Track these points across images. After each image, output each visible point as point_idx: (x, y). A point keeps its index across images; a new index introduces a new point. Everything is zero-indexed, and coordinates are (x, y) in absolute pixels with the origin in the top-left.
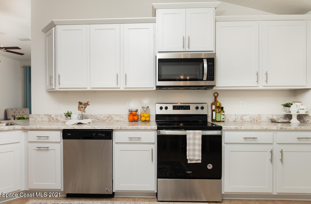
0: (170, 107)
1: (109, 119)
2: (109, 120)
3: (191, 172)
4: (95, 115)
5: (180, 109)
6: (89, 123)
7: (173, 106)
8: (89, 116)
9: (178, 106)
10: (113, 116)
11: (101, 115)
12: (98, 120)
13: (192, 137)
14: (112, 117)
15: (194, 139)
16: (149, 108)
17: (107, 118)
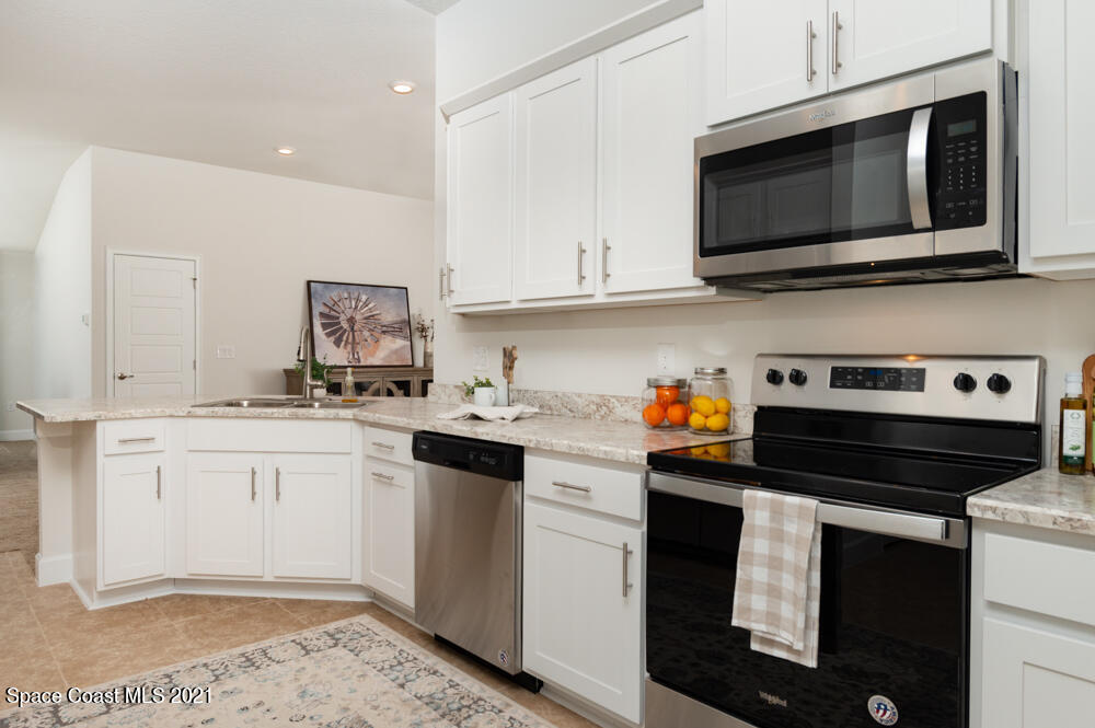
0: (819, 374)
1: (603, 413)
2: (603, 417)
3: (784, 703)
4: (564, 394)
5: (869, 384)
6: (503, 419)
7: (834, 370)
8: (548, 398)
9: (856, 369)
10: (613, 400)
11: (579, 396)
12: (572, 415)
13: (767, 524)
14: (611, 405)
15: (777, 536)
16: (728, 375)
17: (594, 407)
